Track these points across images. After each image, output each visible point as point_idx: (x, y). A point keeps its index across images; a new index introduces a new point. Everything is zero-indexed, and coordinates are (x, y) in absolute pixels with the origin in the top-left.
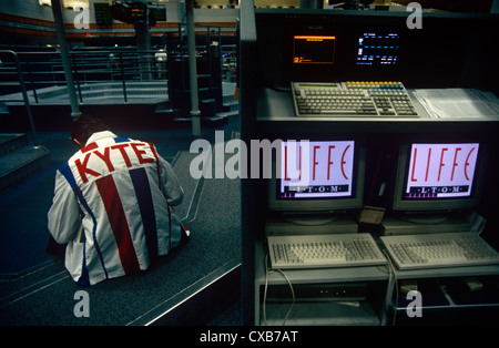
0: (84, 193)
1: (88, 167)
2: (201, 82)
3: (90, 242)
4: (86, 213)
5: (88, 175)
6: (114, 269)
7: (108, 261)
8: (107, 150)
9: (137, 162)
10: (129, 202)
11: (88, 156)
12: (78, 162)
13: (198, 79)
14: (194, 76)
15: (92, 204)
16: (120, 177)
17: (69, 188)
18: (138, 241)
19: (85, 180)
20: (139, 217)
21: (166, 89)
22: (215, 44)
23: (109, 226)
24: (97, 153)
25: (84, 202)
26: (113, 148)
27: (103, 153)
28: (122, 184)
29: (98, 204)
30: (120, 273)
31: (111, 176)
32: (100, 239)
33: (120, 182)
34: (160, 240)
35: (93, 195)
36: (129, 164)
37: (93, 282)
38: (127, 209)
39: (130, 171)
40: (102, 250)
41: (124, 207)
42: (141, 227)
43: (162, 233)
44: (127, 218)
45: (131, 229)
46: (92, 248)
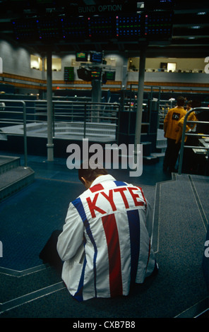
0: (91, 226)
1: (96, 205)
2: (144, 129)
3: (90, 266)
4: (89, 241)
5: (96, 212)
6: (103, 291)
7: (100, 283)
8: (111, 192)
9: (133, 204)
10: (124, 238)
11: (97, 195)
12: (88, 200)
13: (142, 126)
14: (139, 123)
15: (96, 236)
16: (120, 216)
17: (80, 220)
18: (125, 271)
19: (94, 216)
20: (129, 251)
21: (115, 131)
22: (155, 100)
23: (107, 256)
24: (103, 193)
25: (89, 233)
26: (116, 190)
27: (108, 194)
28: (121, 222)
29: (101, 236)
30: (107, 295)
31: (113, 215)
32: (99, 265)
33: (119, 220)
34: (139, 270)
35: (98, 228)
36: (127, 206)
37: (85, 298)
38: (122, 243)
39: (128, 212)
40: (97, 274)
41: (120, 241)
42: (130, 259)
43: (141, 264)
44: (121, 251)
45: (122, 260)
46: (91, 271)
